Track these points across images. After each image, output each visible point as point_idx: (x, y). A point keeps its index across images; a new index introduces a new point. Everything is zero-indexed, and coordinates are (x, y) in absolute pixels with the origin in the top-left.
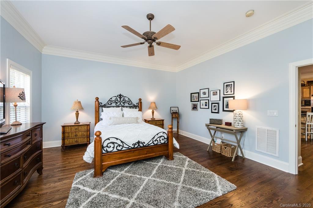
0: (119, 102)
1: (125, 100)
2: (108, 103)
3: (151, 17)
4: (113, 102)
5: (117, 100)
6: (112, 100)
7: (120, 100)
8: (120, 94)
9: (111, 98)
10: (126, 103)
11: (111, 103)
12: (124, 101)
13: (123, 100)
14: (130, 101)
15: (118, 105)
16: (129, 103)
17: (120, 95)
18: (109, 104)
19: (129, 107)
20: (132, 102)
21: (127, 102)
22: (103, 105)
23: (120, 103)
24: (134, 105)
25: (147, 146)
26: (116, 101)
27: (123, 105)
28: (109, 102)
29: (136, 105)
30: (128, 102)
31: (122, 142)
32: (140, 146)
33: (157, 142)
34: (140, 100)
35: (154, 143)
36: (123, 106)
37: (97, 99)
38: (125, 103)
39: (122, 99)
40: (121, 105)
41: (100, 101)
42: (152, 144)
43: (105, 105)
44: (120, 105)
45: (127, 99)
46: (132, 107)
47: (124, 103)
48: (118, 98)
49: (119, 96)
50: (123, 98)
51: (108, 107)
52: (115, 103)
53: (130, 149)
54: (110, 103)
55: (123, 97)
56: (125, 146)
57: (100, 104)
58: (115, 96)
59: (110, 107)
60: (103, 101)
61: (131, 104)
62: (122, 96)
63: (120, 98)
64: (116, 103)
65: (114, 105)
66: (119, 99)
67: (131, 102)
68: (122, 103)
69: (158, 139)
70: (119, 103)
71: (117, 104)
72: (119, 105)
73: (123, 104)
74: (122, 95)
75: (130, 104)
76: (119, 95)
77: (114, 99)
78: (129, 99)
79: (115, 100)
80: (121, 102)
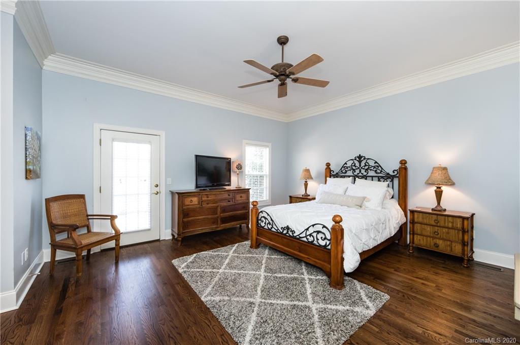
0: (359, 168)
1: (369, 165)
2: (342, 171)
3: (283, 41)
4: (349, 169)
5: (355, 166)
6: (348, 165)
7: (360, 165)
8: (360, 155)
9: (346, 163)
10: (371, 170)
11: (346, 171)
12: (366, 167)
13: (366, 165)
14: (378, 166)
15: (356, 174)
16: (376, 171)
17: (360, 157)
18: (343, 173)
19: (377, 178)
20: (382, 168)
21: (372, 168)
22: (335, 173)
23: (360, 171)
24: (388, 174)
25: (298, 239)
26: (354, 168)
27: (365, 174)
28: (343, 169)
29: (392, 173)
30: (375, 169)
31: (272, 220)
32: (289, 234)
33: (313, 239)
34: (403, 162)
35: (307, 239)
36: (365, 176)
37: (328, 165)
38: (369, 171)
39: (363, 164)
40: (362, 174)
41: (332, 167)
42: (305, 239)
43: (337, 174)
44: (360, 174)
45: (372, 163)
46: (382, 177)
47: (367, 170)
48: (356, 162)
49: (357, 159)
50: (364, 161)
51: (342, 177)
52: (352, 171)
53: (278, 232)
54: (344, 171)
55: (364, 159)
56: (274, 226)
57: (332, 172)
58: (352, 160)
59: (344, 177)
60: (335, 168)
61: (381, 171)
62: (362, 159)
63: (360, 162)
64: (354, 170)
65: (350, 173)
66: (357, 164)
67: (380, 168)
68: (363, 171)
69: (315, 235)
70: (358, 171)
71: (355, 172)
72: (358, 174)
73: (365, 172)
74: (362, 157)
75: (379, 171)
76: (358, 157)
77: (349, 164)
78: (376, 162)
79: (351, 166)
80: (362, 168)
